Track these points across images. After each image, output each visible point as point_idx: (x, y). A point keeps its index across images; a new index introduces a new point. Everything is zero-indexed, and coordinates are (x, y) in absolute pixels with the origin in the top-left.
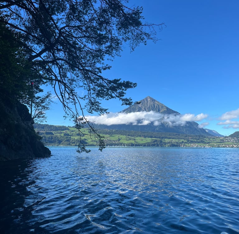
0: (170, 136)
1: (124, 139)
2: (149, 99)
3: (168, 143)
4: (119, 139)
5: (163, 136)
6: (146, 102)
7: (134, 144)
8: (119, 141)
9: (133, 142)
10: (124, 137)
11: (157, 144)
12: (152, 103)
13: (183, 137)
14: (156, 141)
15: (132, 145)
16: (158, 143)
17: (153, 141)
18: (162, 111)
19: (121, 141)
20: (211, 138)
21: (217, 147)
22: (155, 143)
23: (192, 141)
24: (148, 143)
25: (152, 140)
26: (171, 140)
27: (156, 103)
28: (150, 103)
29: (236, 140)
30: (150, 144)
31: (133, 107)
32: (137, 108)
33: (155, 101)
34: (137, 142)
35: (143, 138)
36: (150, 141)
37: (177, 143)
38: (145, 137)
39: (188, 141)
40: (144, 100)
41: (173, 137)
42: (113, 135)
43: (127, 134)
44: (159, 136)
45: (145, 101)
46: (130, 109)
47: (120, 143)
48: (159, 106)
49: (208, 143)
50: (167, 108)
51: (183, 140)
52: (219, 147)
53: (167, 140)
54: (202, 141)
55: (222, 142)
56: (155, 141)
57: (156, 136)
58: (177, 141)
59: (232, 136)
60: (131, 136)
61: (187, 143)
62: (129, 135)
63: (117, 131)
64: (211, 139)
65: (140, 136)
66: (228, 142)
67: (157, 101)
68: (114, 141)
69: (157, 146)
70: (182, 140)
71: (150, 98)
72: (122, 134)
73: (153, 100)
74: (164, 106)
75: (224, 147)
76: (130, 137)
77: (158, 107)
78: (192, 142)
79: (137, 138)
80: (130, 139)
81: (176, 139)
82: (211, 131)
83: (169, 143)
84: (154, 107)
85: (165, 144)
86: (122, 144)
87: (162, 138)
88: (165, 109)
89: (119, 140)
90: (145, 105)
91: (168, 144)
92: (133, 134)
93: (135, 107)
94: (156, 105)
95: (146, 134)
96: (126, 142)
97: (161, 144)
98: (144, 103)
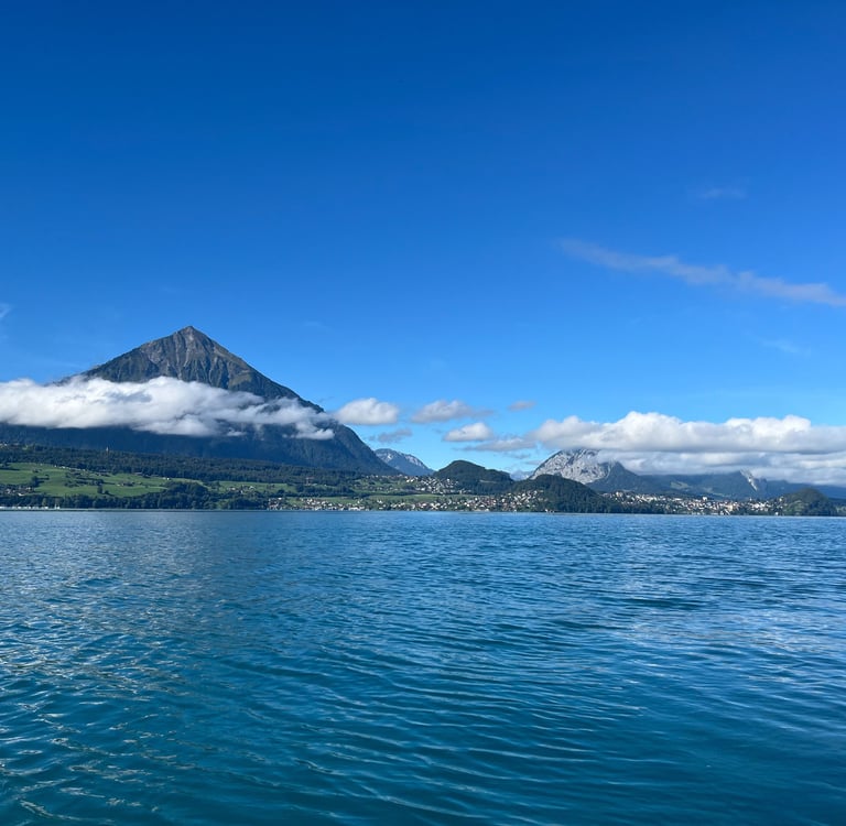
0: (243, 473)
1: (59, 481)
2: (191, 338)
3: (225, 497)
4: (35, 479)
5: (216, 470)
6: (178, 346)
7: (91, 501)
8: (35, 489)
9: (90, 490)
10: (60, 472)
11: (185, 498)
12: (202, 351)
13: (288, 477)
14: (183, 487)
15: (85, 503)
16: (189, 496)
17: (173, 488)
18: (234, 383)
19: (42, 488)
20: (377, 480)
21: (385, 509)
22: (178, 495)
23: (313, 490)
24: (152, 494)
25: (168, 485)
26: (243, 484)
27: (216, 351)
28: (192, 350)
29: (449, 489)
30: (156, 502)
31: (128, 363)
32: (140, 366)
33: (212, 343)
34: (107, 493)
35: (137, 478)
36: (158, 489)
37: (259, 495)
38: (147, 473)
39: (300, 489)
40: (171, 337)
41: (254, 473)
42: (13, 465)
43: (76, 463)
44: (199, 472)
45: (176, 341)
46: (113, 368)
47: (36, 496)
48: (225, 364)
49: (363, 496)
50: (255, 374)
51: (283, 486)
52: (389, 508)
53: (226, 487)
54: (345, 490)
55: (406, 494)
56: (177, 490)
57: (188, 470)
58: (262, 488)
59: (442, 474)
60: (93, 469)
61: (294, 495)
62: (81, 466)
63: (39, 449)
64: (377, 484)
65: (128, 470)
66: (427, 492)
67: (219, 347)
68: (13, 487)
69: (184, 507)
70: (279, 486)
71: (196, 333)
72: (53, 463)
73: (206, 342)
74: (242, 365)
75: (402, 508)
76: (84, 472)
77: (221, 366)
78: (312, 493)
79: (113, 478)
80: (83, 482)
81: (261, 481)
82: (401, 458)
83: (231, 494)
84: (208, 369)
85: (216, 500)
86: (44, 500)
87: (213, 478)
88: (248, 378)
89: (37, 486)
90: (174, 355)
91: (227, 500)
92: (103, 463)
93: (135, 361)
94: (216, 360)
95: (153, 464)
96: (64, 492)
97: (198, 501)
98: (172, 350)
